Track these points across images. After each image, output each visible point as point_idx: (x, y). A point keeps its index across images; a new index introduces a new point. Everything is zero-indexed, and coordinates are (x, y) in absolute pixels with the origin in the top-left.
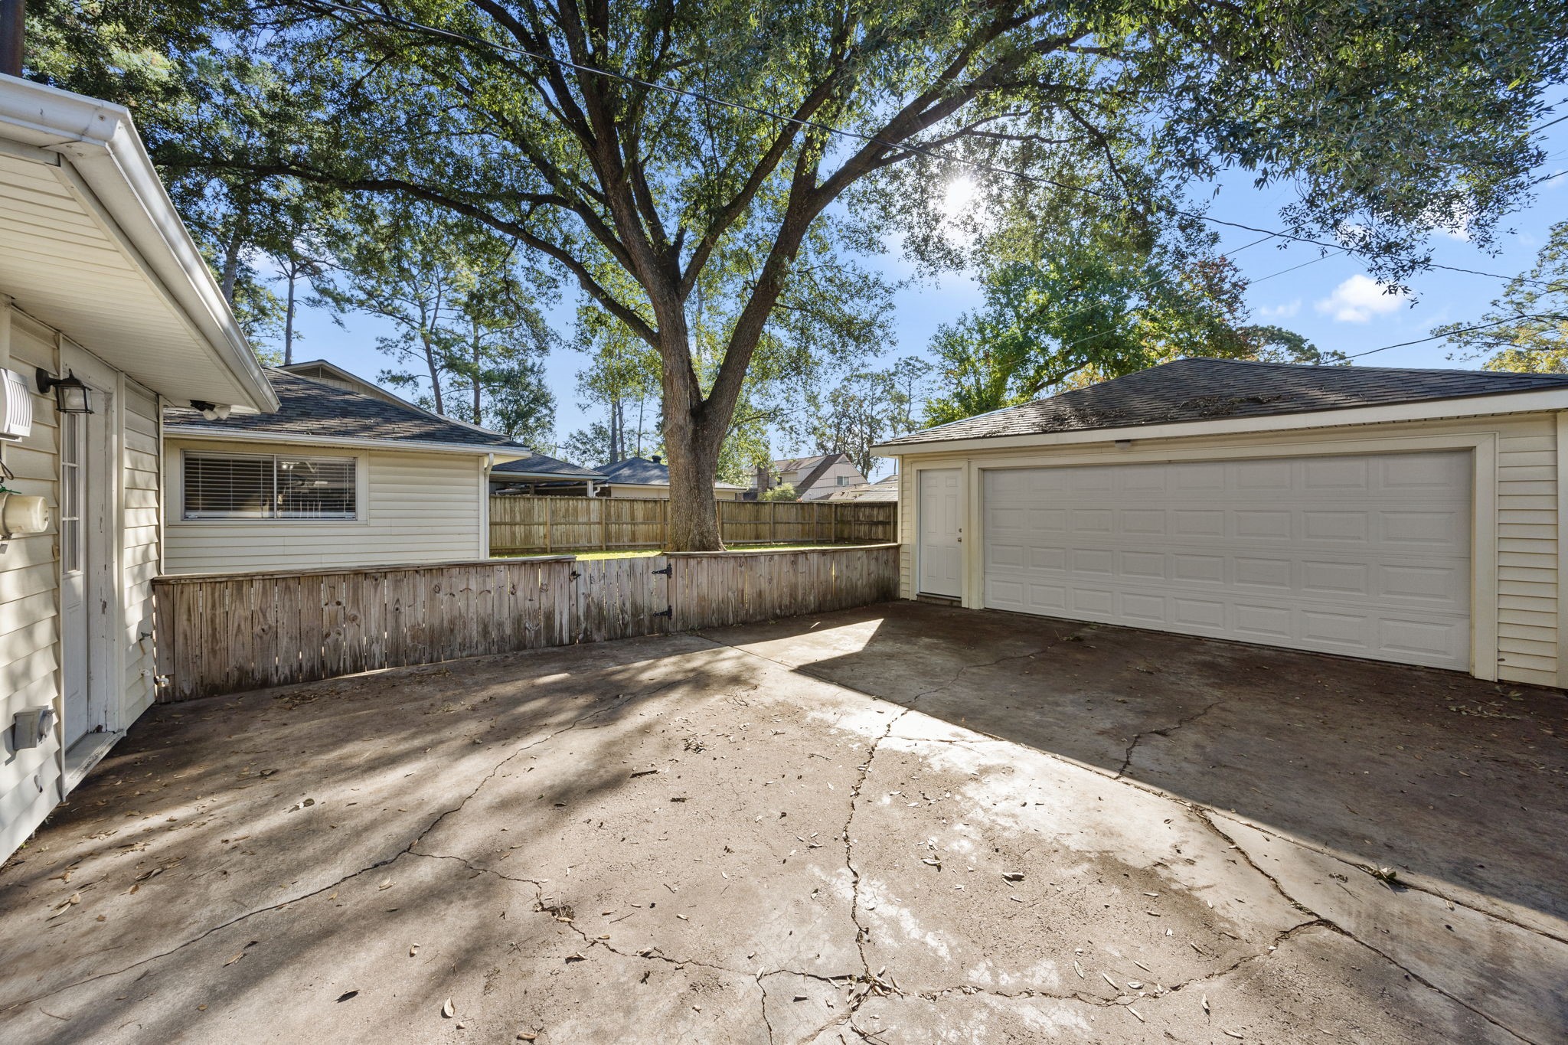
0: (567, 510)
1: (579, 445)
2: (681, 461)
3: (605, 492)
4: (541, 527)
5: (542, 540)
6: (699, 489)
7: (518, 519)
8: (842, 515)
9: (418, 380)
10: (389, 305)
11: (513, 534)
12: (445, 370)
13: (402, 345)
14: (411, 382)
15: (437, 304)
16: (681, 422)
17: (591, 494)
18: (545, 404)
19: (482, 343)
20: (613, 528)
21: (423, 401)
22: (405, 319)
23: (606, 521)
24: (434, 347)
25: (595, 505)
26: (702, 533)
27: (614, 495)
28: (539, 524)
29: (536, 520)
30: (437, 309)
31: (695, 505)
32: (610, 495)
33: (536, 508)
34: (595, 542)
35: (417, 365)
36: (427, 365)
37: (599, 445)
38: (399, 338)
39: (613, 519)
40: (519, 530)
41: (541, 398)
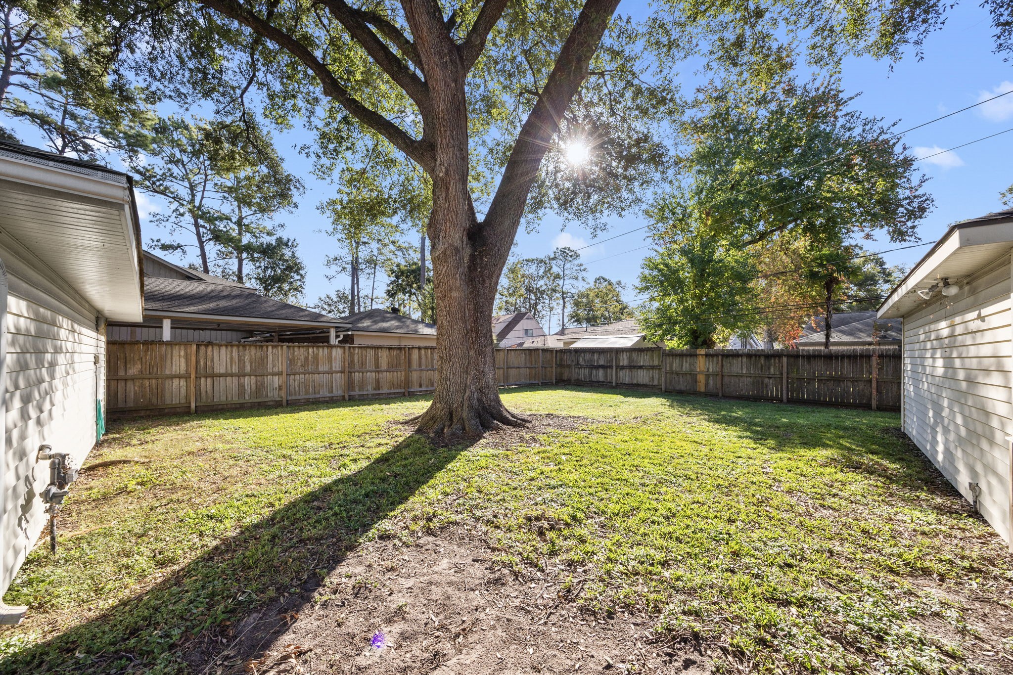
0: (306, 359)
1: (326, 307)
2: (455, 294)
3: (348, 340)
4: (276, 378)
5: (276, 393)
6: (477, 331)
7: (248, 369)
8: (561, 360)
9: (186, 248)
10: (161, 185)
11: (241, 386)
12: (212, 243)
13: (172, 219)
14: (179, 250)
15: (204, 186)
16: (458, 243)
17: (334, 341)
18: (297, 272)
19: (245, 222)
20: (357, 376)
21: (191, 266)
22: (177, 198)
23: (348, 369)
24: (201, 222)
25: (337, 353)
26: (481, 390)
27: (357, 342)
28: (273, 374)
29: (270, 370)
30: (204, 190)
31: (472, 353)
32: (352, 342)
33: (270, 358)
34: (337, 392)
35: (187, 236)
36: (196, 237)
37: (341, 307)
38: (170, 214)
39: (357, 367)
40: (249, 382)
41: (294, 267)
